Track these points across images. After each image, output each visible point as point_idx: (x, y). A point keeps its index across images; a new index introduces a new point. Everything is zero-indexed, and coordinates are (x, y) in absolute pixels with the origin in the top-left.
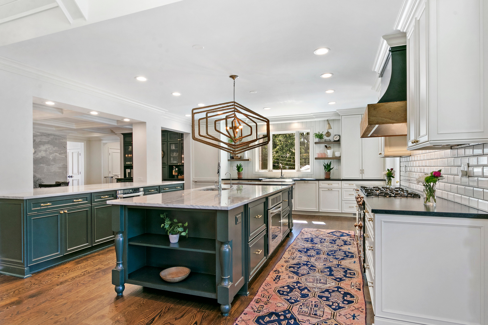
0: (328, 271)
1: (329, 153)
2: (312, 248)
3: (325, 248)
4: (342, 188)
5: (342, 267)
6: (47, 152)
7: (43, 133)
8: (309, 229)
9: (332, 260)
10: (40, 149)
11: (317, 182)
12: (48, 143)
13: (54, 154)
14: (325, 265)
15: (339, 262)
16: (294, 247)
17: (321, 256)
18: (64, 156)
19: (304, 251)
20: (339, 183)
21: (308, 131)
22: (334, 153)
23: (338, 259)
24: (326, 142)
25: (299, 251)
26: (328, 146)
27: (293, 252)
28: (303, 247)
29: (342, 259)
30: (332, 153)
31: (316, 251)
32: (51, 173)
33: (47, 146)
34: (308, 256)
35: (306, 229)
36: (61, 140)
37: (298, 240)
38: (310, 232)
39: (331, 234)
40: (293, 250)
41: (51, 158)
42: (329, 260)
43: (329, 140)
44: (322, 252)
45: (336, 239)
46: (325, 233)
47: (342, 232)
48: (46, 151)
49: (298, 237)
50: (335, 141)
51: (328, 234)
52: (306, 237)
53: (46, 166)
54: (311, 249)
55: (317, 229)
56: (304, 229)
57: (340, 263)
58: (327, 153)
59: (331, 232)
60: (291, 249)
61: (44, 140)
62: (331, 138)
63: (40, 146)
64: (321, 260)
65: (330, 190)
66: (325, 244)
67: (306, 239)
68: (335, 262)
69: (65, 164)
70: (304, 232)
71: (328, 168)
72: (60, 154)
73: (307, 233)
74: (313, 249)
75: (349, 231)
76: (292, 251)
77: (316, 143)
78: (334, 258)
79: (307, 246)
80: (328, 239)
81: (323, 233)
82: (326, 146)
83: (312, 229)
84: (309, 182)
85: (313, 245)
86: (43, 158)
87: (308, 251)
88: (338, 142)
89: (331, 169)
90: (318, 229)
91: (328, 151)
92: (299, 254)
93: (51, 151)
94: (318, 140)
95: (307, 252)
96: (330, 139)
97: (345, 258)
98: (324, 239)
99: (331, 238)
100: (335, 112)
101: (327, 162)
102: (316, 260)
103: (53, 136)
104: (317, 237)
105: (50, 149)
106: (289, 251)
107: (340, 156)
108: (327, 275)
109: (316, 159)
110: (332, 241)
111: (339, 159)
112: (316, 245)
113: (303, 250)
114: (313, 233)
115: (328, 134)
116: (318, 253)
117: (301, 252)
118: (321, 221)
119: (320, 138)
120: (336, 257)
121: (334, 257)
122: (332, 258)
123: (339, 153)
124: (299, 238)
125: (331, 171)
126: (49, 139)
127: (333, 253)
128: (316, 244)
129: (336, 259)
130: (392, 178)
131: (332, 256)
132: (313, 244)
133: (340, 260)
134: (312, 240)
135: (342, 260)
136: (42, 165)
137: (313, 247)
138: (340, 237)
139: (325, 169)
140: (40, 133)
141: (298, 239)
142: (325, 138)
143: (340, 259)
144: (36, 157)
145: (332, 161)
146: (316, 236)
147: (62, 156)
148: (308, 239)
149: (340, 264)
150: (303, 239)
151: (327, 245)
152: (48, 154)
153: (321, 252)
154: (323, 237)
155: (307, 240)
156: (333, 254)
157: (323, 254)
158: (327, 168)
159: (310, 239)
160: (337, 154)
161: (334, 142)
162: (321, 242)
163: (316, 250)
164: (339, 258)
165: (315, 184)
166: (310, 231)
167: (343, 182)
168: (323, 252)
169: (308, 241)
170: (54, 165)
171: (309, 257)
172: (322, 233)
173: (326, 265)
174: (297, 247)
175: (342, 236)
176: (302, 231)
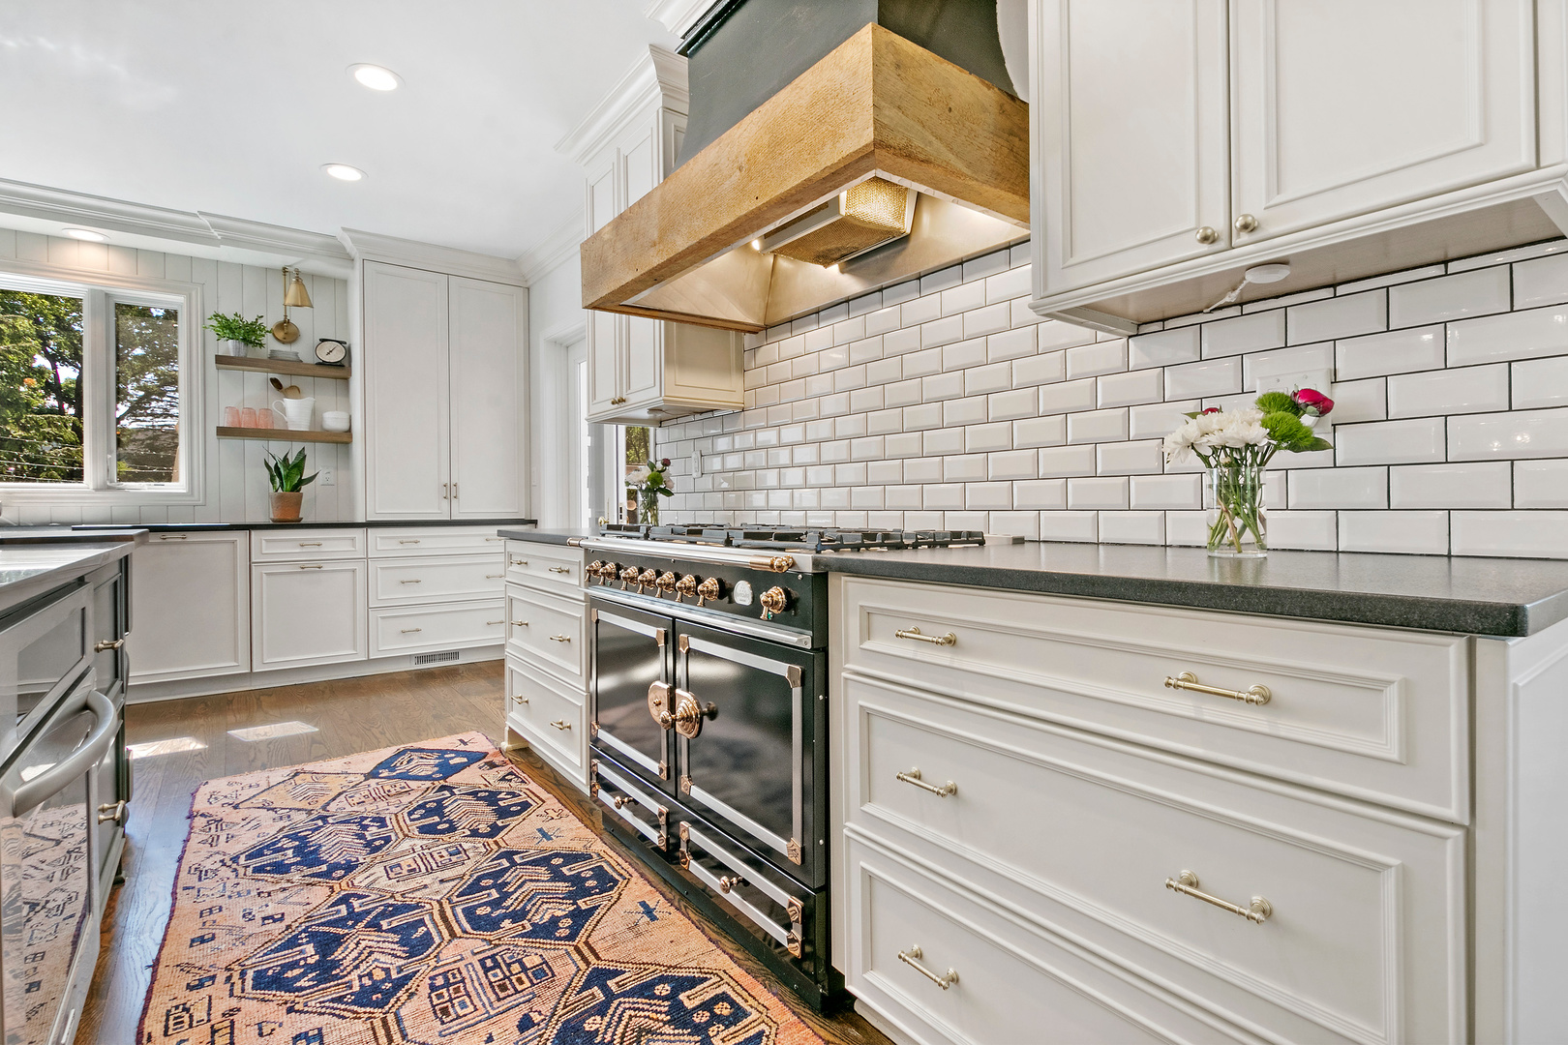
1: (295, 412)
2: (343, 910)
3: (427, 880)
4: (367, 558)
5: (630, 979)
8: (238, 779)
9: (537, 960)
11: (240, 537)
16: (200, 955)
17: (448, 954)
19: (310, 968)
20: (353, 539)
21: (175, 300)
22: (315, 415)
23: (561, 933)
24: (273, 362)
25: (263, 981)
26: (285, 382)
27: (216, 1017)
28: (277, 928)
29: (576, 919)
30: (308, 412)
31: (384, 924)
34: (363, 998)
35: (219, 785)
37: (206, 883)
38: (260, 799)
39: (386, 773)
40: (204, 992)
43: (293, 358)
44: (427, 918)
45: (432, 796)
46: (351, 778)
47: (432, 751)
49: (191, 859)
50: (323, 364)
51: (373, 782)
52: (248, 840)
54: (340, 922)
55: (288, 770)
56: (204, 792)
58: (283, 410)
59: (381, 765)
60: (184, 996)
62: (302, 350)
65: (310, 568)
66: (403, 854)
67: (259, 853)
68: (564, 963)
70: (216, 810)
71: (289, 477)
73: (242, 813)
74: (355, 917)
75: (460, 737)
76: (200, 1014)
77: (221, 360)
79: (300, 912)
80: (393, 809)
81: (342, 780)
82: (276, 383)
83: (259, 777)
84: (192, 537)
85: (342, 887)
87: (338, 955)
88: (339, 370)
89: (301, 482)
90: (298, 767)
91: (290, 404)
92: (285, 1018)
94: (237, 349)
95: (336, 964)
96: (296, 354)
97: (581, 905)
98: (374, 820)
99: (405, 799)
100: (330, 241)
101: (279, 449)
102: (445, 1011)
104: (324, 818)
106: (179, 1023)
107: (346, 427)
109: (222, 432)
110: (423, 817)
111: (341, 441)
112: (360, 879)
113: (290, 956)
114: (281, 798)
115: (287, 331)
116: (416, 945)
117: (285, 985)
118: (282, 719)
119: (244, 339)
120: (537, 920)
121: (526, 925)
122: (520, 942)
123: (344, 415)
124: (208, 865)
125: (304, 489)
127: (494, 894)
128: (349, 867)
129: (546, 932)
130: (660, 496)
131: (506, 923)
132: (327, 875)
133: (573, 932)
134: (308, 855)
135: (583, 932)
137: (344, 900)
138: (445, 778)
139: (272, 480)
141: (201, 874)
142: (271, 344)
143: (566, 923)
145: (309, 447)
146: (309, 812)
148: (273, 847)
150: (235, 859)
151: (418, 848)
153: (422, 922)
154: (361, 808)
155: (266, 862)
156: (497, 903)
157: (446, 935)
158: (287, 476)
159: (285, 843)
160: (333, 420)
161: (318, 368)
162: (372, 848)
163: (383, 915)
164: (555, 919)
165: (227, 548)
166: (254, 791)
167: (370, 531)
168: (437, 920)
169: (280, 868)
171: (378, 1012)
172: (335, 785)
174: (224, 952)
175: (447, 770)
176: (201, 805)
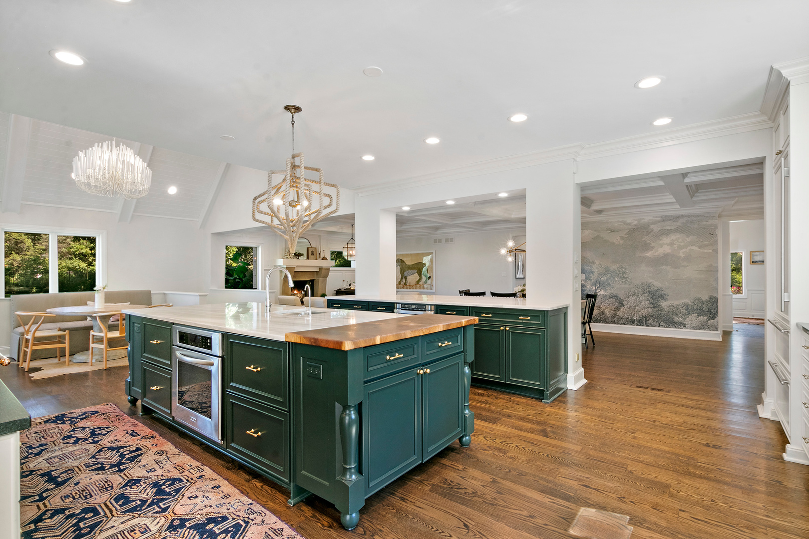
0: (59, 477)
2: (162, 506)
3: (122, 527)
6: (674, 246)
7: (666, 216)
10: (661, 242)
12: (676, 231)
13: (689, 248)
14: (76, 484)
15: (46, 506)
17: (106, 497)
18: (711, 251)
23: (50, 512)
28: (188, 495)
29: (39, 519)
32: (681, 280)
33: (673, 237)
36: (704, 223)
41: (682, 255)
42: (74, 498)
48: (671, 244)
53: (673, 269)
54: (160, 501)
57: (41, 504)
61: (669, 228)
63: (660, 238)
64: (97, 489)
68: (55, 501)
69: (711, 265)
72: (700, 247)
74: (155, 504)
78: (66, 509)
79: (183, 502)
85: (170, 516)
86: (666, 256)
87: (154, 491)
92: (163, 474)
93: (682, 244)
97: (33, 526)
103: (686, 219)
105: (679, 241)
108: (54, 471)
112: (162, 522)
113: (174, 488)
116: (122, 498)
117: (169, 480)
120: (61, 516)
121: (67, 513)
122: (72, 506)
126: (679, 224)
127: (82, 525)
128: (172, 528)
129: (57, 512)
131: (78, 512)
132: (183, 521)
133: (44, 513)
135: (39, 514)
136: (664, 267)
137: (164, 510)
140: (661, 217)
143: (46, 516)
144: (655, 256)
147: (706, 251)
149: (37, 503)
152: (676, 248)
153: (121, 507)
156: (81, 520)
157: (108, 503)
163: (141, 507)
164: (51, 518)
168: (113, 509)
170: (688, 266)
173: (73, 485)
174: (203, 485)
